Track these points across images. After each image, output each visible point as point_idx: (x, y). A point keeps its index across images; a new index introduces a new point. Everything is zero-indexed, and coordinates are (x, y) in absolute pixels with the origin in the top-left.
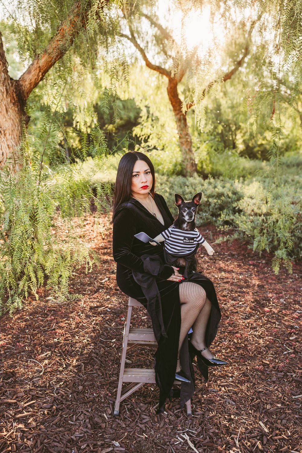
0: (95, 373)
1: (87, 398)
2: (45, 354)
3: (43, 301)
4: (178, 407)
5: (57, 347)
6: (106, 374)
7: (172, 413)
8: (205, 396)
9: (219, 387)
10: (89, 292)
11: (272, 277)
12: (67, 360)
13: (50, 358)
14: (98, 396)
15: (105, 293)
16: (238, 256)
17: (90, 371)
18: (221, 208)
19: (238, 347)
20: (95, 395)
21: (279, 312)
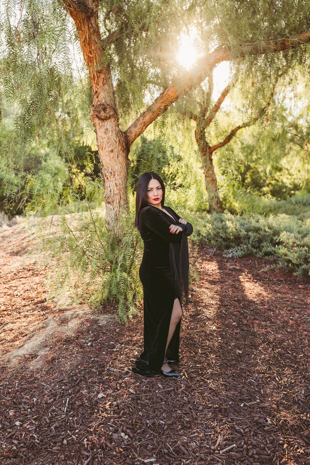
18: (259, 241)
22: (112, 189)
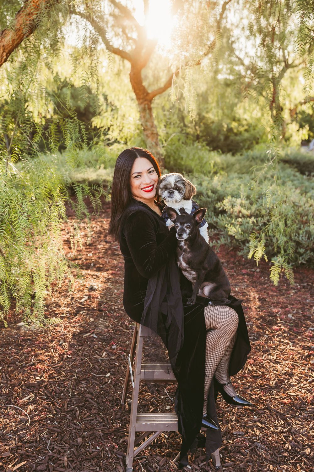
0: (93, 420)
1: (90, 454)
2: (28, 397)
3: (14, 328)
4: (202, 458)
5: (41, 387)
6: (107, 419)
7: (197, 467)
8: (231, 442)
9: (244, 429)
10: (68, 315)
11: (272, 288)
12: (56, 404)
13: (34, 402)
14: (103, 450)
15: (87, 315)
17: (87, 417)
19: (255, 376)
20: (98, 448)
21: (290, 330)
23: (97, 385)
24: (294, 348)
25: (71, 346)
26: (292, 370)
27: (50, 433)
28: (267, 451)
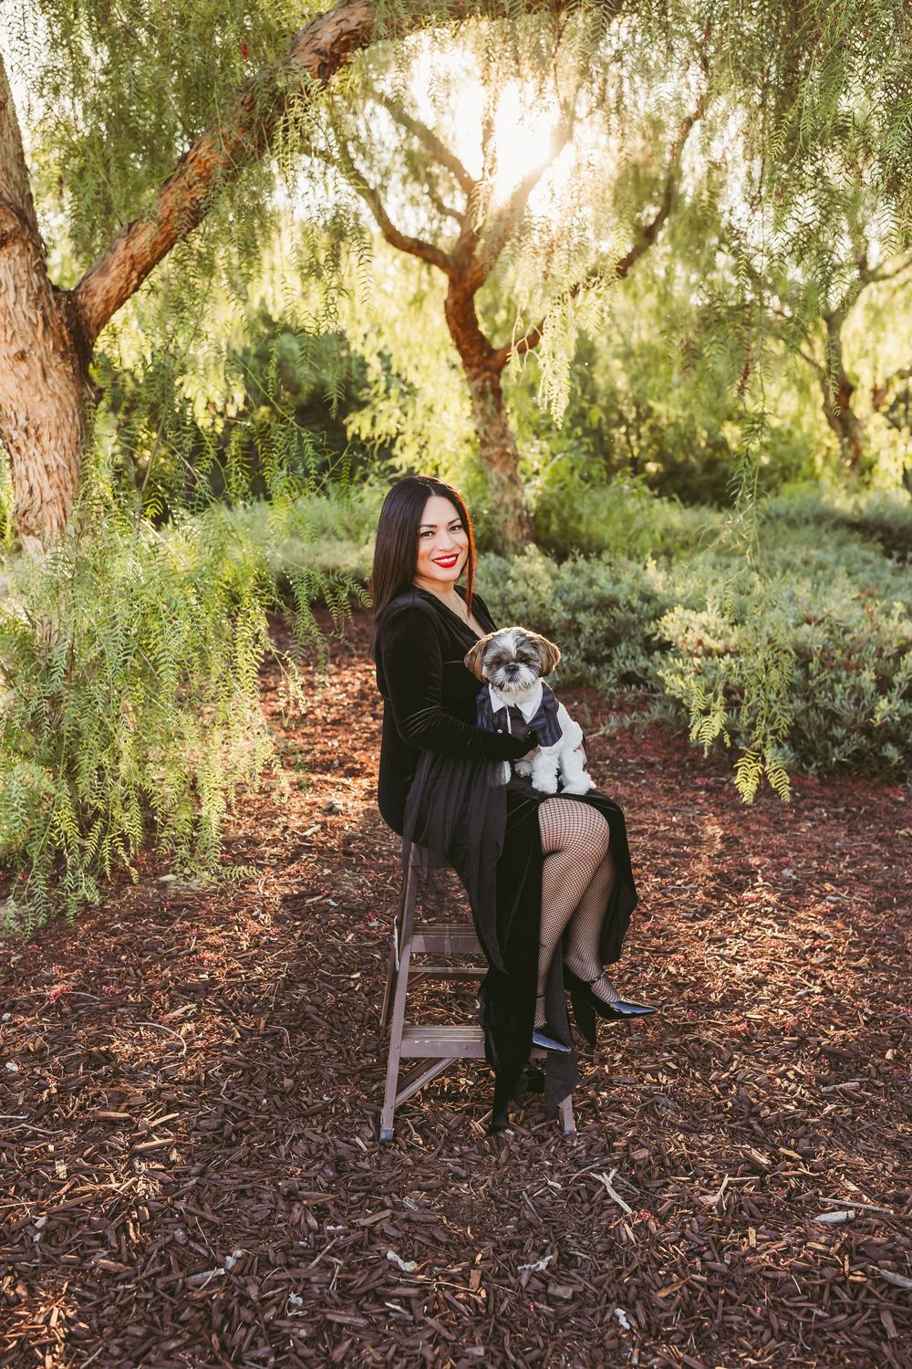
0: (319, 1050)
1: (308, 1107)
2: (183, 1010)
5: (210, 993)
6: (348, 1051)
8: (605, 1094)
9: (638, 1073)
10: (275, 861)
11: (759, 816)
12: (241, 1021)
13: (196, 1018)
14: (335, 1102)
15: (316, 862)
16: (665, 768)
17: (306, 1046)
18: (612, 640)
19: (680, 984)
20: (326, 1098)
21: (781, 900)
22: (36, 485)
23: (332, 992)
24: (781, 935)
25: (277, 919)
26: (767, 974)
27: (227, 1068)
28: (677, 1111)
